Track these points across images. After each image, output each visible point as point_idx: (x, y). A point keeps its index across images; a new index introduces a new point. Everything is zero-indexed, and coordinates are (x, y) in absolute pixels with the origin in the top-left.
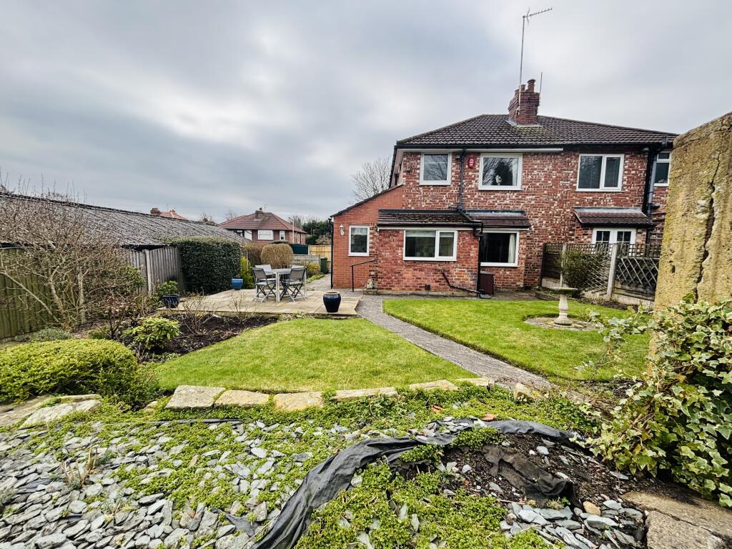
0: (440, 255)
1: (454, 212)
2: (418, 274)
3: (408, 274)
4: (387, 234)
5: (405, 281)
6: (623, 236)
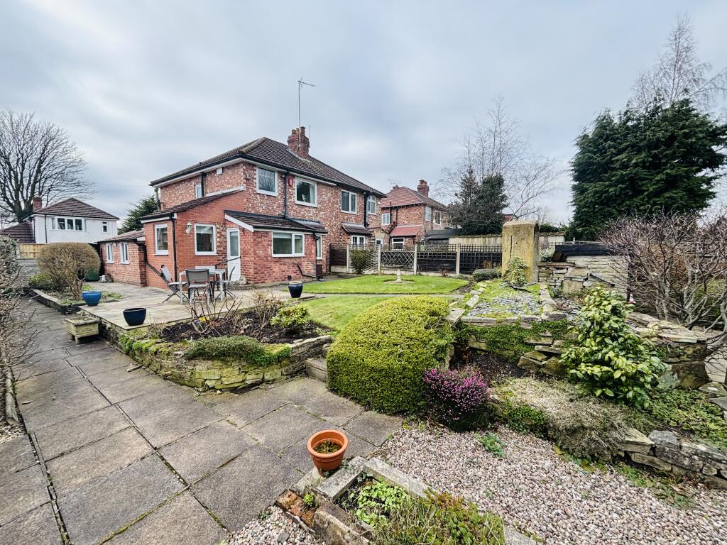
0: (296, 252)
1: (282, 218)
2: (283, 268)
3: (276, 268)
4: (259, 235)
5: (274, 274)
6: (362, 240)
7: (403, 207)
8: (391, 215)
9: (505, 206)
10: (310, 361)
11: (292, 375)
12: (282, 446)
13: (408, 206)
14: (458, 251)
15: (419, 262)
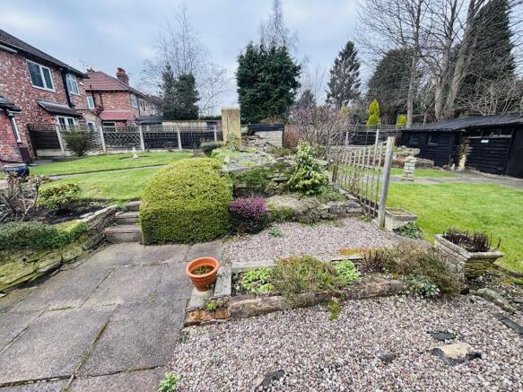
6: (70, 121)
7: (107, 92)
8: (94, 99)
9: (199, 99)
10: (107, 230)
11: (95, 247)
12: (146, 295)
13: (112, 91)
14: (178, 131)
15: (145, 141)
